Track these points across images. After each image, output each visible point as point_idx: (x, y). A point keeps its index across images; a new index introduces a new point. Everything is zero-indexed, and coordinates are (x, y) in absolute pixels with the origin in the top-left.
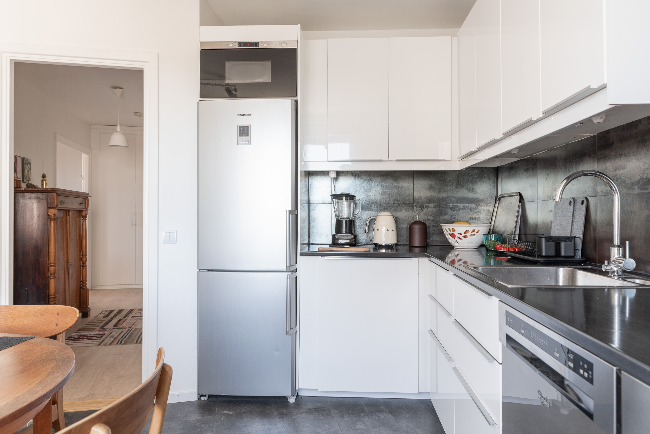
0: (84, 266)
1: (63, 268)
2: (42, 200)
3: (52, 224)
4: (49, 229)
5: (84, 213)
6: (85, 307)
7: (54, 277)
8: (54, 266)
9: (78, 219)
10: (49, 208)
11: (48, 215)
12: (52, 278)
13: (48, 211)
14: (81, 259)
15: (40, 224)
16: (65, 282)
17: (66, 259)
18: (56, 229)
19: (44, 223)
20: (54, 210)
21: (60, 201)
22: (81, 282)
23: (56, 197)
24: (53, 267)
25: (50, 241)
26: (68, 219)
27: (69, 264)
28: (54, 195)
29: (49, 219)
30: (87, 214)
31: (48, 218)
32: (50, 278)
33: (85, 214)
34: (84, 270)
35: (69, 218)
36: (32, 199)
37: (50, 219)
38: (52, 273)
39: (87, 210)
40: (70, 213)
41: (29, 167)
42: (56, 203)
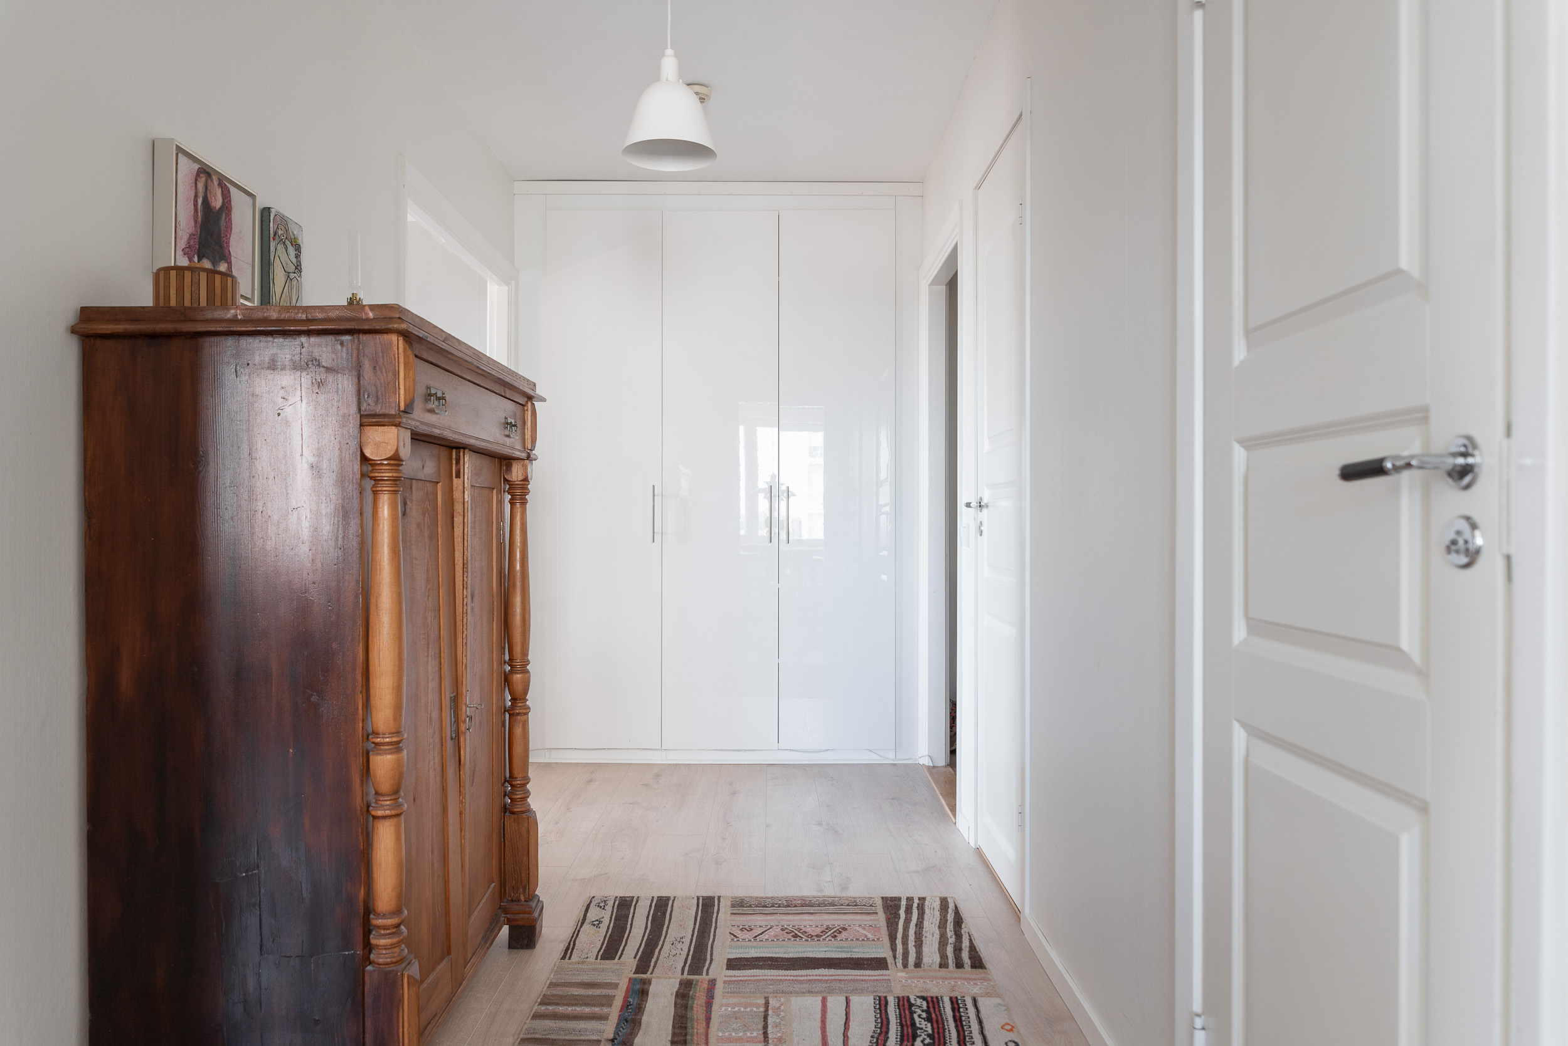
0: (518, 714)
1: (437, 739)
2: (331, 378)
3: (385, 511)
4: (370, 540)
5: (516, 473)
6: (522, 898)
7: (393, 812)
8: (397, 747)
9: (495, 497)
10: (368, 420)
11: (364, 459)
12: (384, 817)
13: (364, 439)
14: (507, 679)
15: (324, 512)
16: (444, 809)
17: (448, 694)
18: (404, 541)
19: (343, 507)
20: (394, 429)
21: (421, 390)
22: (507, 784)
23: (402, 360)
24: (386, 752)
25: (372, 608)
26: (457, 495)
27: (464, 717)
28: (391, 344)
29: (368, 484)
30: (529, 478)
31: (363, 475)
32: (375, 817)
33: (521, 478)
34: (518, 731)
35: (461, 488)
36: (283, 369)
37: (373, 482)
38: (385, 786)
39: (528, 457)
40: (468, 462)
41: (294, 260)
42: (402, 392)
